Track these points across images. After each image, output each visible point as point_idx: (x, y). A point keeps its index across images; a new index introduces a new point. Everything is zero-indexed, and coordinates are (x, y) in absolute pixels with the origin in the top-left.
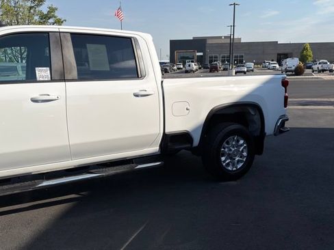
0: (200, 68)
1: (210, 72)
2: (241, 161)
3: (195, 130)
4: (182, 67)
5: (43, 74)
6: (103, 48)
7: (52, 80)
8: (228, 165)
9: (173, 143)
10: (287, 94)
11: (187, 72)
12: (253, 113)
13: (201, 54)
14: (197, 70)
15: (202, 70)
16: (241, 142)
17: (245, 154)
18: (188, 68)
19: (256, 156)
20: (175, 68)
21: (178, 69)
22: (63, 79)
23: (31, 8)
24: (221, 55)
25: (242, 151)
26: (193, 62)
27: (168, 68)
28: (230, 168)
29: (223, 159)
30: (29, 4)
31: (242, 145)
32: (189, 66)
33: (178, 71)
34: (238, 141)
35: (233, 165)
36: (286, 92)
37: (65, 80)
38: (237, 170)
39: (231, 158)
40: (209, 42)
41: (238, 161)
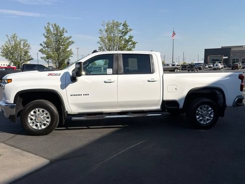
0: (225, 67)
1: (232, 69)
2: (210, 120)
3: (181, 100)
4: (212, 66)
5: (110, 71)
6: (135, 60)
7: (113, 74)
8: (201, 120)
9: (168, 105)
10: (243, 84)
11: (215, 69)
12: (218, 93)
13: (227, 57)
14: (222, 68)
15: (227, 68)
16: (210, 109)
17: (212, 116)
18: (215, 67)
19: (220, 117)
20: (207, 66)
21: (209, 67)
22: (117, 73)
23: (121, 37)
24: (242, 58)
25: (211, 114)
26: (220, 63)
27: (202, 67)
28: (202, 123)
29: (198, 117)
30: (120, 35)
31: (210, 111)
32: (217, 65)
33: (209, 69)
34: (208, 108)
35: (204, 121)
36: (242, 82)
37: (118, 74)
38: (207, 124)
39: (203, 117)
40: (233, 49)
41: (208, 120)
